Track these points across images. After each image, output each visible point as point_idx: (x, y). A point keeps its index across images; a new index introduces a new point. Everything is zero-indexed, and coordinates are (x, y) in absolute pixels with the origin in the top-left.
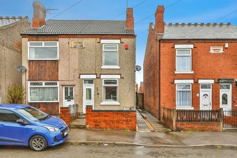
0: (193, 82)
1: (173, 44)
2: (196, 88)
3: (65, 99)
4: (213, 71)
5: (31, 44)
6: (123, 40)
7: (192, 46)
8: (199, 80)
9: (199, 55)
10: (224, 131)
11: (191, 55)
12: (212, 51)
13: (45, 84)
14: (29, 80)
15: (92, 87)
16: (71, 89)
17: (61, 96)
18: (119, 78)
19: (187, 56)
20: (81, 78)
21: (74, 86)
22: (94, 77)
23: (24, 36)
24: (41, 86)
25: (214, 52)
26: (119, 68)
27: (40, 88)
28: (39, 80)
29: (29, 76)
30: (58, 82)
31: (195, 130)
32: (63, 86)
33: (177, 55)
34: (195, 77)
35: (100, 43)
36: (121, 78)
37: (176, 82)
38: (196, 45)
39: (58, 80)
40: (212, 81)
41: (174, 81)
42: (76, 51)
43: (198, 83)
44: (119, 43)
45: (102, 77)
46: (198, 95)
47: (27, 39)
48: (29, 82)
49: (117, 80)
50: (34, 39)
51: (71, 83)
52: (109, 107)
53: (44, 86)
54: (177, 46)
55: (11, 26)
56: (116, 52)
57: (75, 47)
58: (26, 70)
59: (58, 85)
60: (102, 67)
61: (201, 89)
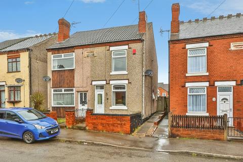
0: (208, 85)
1: (184, 44)
2: (212, 91)
3: (81, 104)
4: (234, 71)
5: (54, 57)
6: (131, 45)
7: (207, 44)
8: (216, 83)
9: (216, 54)
10: (228, 141)
11: (206, 54)
12: (232, 48)
13: (64, 91)
14: (53, 88)
15: (102, 92)
16: (85, 94)
17: (77, 100)
18: (127, 83)
19: (201, 56)
20: (93, 84)
21: (87, 91)
22: (104, 82)
23: (48, 50)
24: (61, 93)
25: (235, 49)
26: (127, 73)
27: (60, 94)
28: (60, 87)
29: (53, 84)
30: (74, 89)
31: (192, 137)
32: (78, 92)
33: (188, 55)
34: (210, 79)
35: (109, 50)
36: (129, 83)
37: (188, 85)
38: (212, 42)
39: (74, 87)
40: (233, 83)
41: (185, 85)
42: (89, 60)
43: (214, 85)
44: (127, 48)
45: (111, 82)
46: (214, 99)
47: (51, 53)
48: (52, 89)
49: (125, 85)
50: (56, 52)
51: (85, 89)
52: (118, 111)
53: (63, 92)
54: (188, 46)
55: (44, 42)
56: (125, 57)
57: (88, 57)
58: (50, 79)
59: (74, 92)
60: (111, 74)
61: (218, 93)
